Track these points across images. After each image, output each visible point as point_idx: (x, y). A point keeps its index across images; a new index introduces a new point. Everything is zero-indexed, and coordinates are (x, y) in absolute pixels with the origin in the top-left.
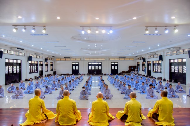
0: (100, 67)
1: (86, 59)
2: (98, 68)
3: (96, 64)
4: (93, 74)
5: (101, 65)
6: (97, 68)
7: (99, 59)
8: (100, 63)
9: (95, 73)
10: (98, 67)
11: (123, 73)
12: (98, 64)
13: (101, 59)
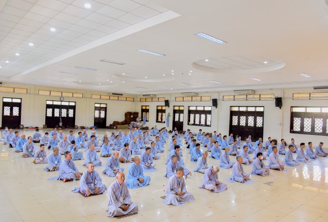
0: (71, 112)
1: (41, 93)
2: (68, 115)
3: (64, 104)
4: (57, 126)
5: (74, 108)
6: (64, 114)
7: (71, 95)
8: (73, 104)
9: (61, 124)
10: (68, 111)
11: (115, 125)
12: (66, 104)
13: (75, 95)
